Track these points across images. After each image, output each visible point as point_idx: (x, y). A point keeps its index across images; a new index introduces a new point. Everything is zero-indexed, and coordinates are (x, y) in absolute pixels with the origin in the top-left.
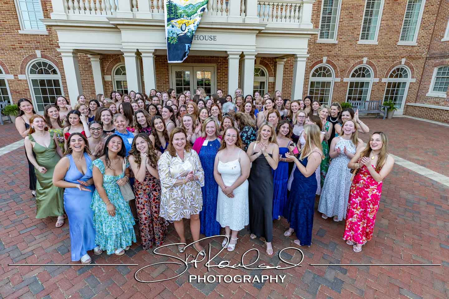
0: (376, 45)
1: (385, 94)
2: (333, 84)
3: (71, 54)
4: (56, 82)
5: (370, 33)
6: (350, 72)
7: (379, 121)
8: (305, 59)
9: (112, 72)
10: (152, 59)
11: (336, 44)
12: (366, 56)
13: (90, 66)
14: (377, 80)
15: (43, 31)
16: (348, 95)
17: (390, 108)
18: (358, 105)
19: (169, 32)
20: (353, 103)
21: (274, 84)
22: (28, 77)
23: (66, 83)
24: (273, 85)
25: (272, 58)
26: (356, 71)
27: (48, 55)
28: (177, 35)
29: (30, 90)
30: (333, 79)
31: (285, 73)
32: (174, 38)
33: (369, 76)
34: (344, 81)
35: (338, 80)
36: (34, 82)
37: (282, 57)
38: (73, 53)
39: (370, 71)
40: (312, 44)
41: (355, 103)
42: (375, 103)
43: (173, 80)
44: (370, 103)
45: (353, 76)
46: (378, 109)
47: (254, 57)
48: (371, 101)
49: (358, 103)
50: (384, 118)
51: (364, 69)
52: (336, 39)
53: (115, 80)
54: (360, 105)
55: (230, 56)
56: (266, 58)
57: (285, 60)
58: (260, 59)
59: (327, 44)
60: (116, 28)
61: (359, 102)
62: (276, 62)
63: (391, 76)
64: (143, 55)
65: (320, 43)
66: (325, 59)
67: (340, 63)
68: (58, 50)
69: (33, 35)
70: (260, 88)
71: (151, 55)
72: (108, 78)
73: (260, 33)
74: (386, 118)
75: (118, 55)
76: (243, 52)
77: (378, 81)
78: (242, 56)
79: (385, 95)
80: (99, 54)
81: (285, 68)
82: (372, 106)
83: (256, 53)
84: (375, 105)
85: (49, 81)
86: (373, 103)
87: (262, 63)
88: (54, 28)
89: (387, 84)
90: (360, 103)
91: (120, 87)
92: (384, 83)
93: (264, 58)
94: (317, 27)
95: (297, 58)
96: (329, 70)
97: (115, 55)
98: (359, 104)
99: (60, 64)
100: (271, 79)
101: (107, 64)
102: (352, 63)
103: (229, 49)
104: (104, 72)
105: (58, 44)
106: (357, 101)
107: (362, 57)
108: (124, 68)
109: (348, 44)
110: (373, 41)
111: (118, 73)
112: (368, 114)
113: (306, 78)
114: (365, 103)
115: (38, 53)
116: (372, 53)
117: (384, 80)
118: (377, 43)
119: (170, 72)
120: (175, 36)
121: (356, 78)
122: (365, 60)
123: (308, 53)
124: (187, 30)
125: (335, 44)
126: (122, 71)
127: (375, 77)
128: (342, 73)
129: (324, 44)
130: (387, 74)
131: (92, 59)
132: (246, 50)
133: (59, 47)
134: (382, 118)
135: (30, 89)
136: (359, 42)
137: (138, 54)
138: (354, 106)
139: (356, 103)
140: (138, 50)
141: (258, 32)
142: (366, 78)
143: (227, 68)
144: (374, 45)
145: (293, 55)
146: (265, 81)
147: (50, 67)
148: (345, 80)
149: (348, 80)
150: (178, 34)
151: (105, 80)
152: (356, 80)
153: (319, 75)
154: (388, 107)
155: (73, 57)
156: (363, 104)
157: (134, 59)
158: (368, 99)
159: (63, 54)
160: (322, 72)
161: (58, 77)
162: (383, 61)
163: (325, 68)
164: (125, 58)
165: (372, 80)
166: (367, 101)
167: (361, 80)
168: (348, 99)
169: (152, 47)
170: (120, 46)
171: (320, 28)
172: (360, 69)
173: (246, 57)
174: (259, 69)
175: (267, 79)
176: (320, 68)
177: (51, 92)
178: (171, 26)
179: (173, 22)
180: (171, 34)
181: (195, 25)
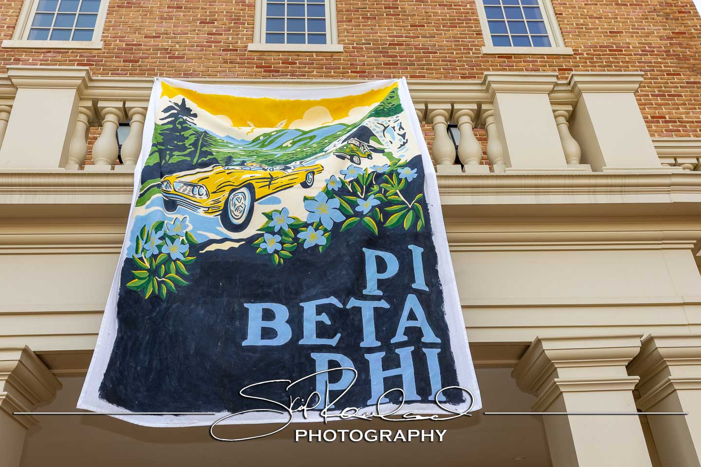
19: (142, 234)
28: (194, 248)
32: (169, 259)
120: (178, 250)
124: (258, 222)
150: (198, 240)
178: (158, 196)
179: (177, 182)
180: (155, 239)
181: (311, 192)
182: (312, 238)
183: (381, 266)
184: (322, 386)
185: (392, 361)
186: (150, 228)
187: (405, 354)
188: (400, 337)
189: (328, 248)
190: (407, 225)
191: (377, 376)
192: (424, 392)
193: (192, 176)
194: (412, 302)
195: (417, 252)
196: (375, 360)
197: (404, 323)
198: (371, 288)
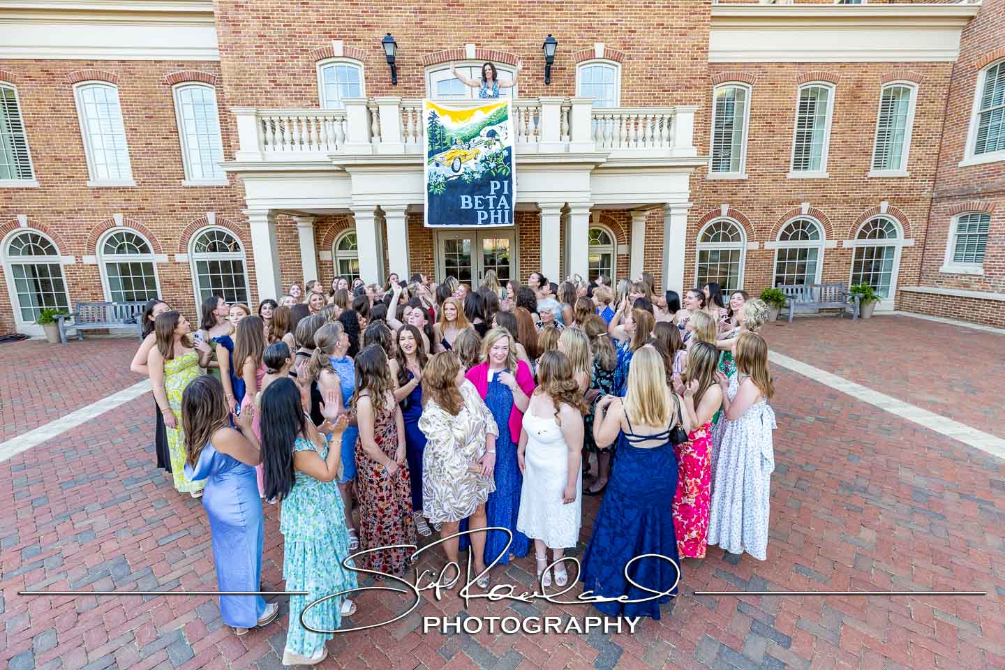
0: (825, 179)
1: (852, 269)
2: (745, 255)
3: (266, 218)
4: (237, 265)
5: (811, 157)
6: (777, 229)
7: (843, 324)
8: (686, 211)
9: (334, 244)
10: (403, 221)
11: (746, 180)
12: (808, 200)
13: (297, 237)
14: (833, 244)
15: (222, 179)
16: (777, 273)
17: (866, 297)
18: (797, 292)
19: (430, 174)
20: (787, 290)
21: (628, 257)
22: (193, 257)
23: (254, 266)
24: (626, 260)
25: (624, 211)
26: (789, 229)
27: (227, 219)
28: (446, 179)
29: (193, 280)
30: (743, 246)
31: (647, 237)
32: (440, 184)
33: (816, 236)
34: (766, 248)
35: (755, 246)
36: (201, 265)
37: (642, 208)
38: (269, 216)
39: (817, 226)
40: (699, 183)
41: (792, 290)
42: (833, 288)
43: (441, 255)
44: (823, 289)
45: (784, 237)
46: (840, 300)
47: (587, 211)
48: (825, 284)
49: (797, 290)
50: (855, 318)
51: (805, 224)
52: (744, 172)
53: (338, 259)
54: (802, 292)
55: (544, 212)
56: (611, 211)
57: (648, 213)
58: (600, 213)
59: (728, 181)
60: (342, 171)
61: (799, 287)
62: (630, 218)
63: (862, 236)
64: (388, 214)
65: (715, 181)
66: (725, 208)
67: (755, 215)
68: (245, 211)
69: (205, 187)
70: (603, 266)
71: (402, 214)
72: (326, 256)
73: (597, 168)
74: (860, 317)
75: (345, 216)
76: (566, 203)
77: (835, 247)
78: (566, 210)
79: (851, 273)
80: (312, 215)
81: (649, 228)
82: (828, 294)
83: (592, 205)
84: (833, 291)
85: (226, 264)
86: (828, 289)
87: (604, 219)
88: (239, 175)
89: (854, 250)
90: (802, 290)
91: (345, 269)
92: (848, 249)
93: (607, 211)
94: (705, 152)
95: (670, 209)
96: (735, 229)
97: (339, 215)
98: (799, 291)
99: (245, 233)
100: (623, 249)
101: (325, 233)
102: (779, 214)
103: (542, 200)
104: (318, 246)
105: (244, 201)
106: (795, 286)
107: (799, 202)
108: (353, 238)
109: (769, 178)
110: (819, 171)
111: (343, 246)
112: (821, 310)
113: (690, 245)
114: (811, 289)
115: (211, 216)
116: (818, 194)
117: (847, 244)
118: (827, 175)
119: (435, 243)
120: (442, 180)
121: (789, 241)
122: (805, 207)
123: (690, 200)
124: (462, 170)
125: (743, 180)
126: (349, 243)
127: (829, 237)
128: (761, 232)
129: (721, 181)
130: (853, 232)
131: (299, 224)
132: (572, 200)
133: (246, 206)
134: (850, 317)
135: (193, 277)
136: (789, 176)
137: (380, 214)
138: (790, 294)
139: (794, 290)
140: (379, 206)
141: (593, 167)
142: (809, 241)
143: (538, 231)
144: (821, 179)
145: (662, 206)
146: (612, 253)
147: (229, 239)
148: (768, 245)
149: (776, 245)
150: (447, 177)
151: (321, 259)
152: (790, 244)
153: (716, 239)
154: (861, 295)
155: (269, 222)
156: (809, 290)
157: (372, 222)
158: (818, 281)
159: (251, 218)
160: (722, 232)
161: (240, 256)
162: (842, 208)
163: (726, 225)
164: (357, 222)
165: (822, 244)
166: (817, 286)
167: (799, 244)
168: (777, 282)
169: (405, 201)
170: (349, 201)
171: (711, 153)
172: (797, 224)
173: (573, 211)
174: (600, 231)
175: (615, 249)
176: (717, 225)
177: (228, 281)
178: (434, 163)
179: (438, 157)
180: (435, 177)
181: (477, 161)
182: (477, 176)
183: (496, 185)
184: (480, 219)
185: (496, 213)
186: (433, 173)
187: (500, 212)
188: (499, 207)
189: (481, 179)
190: (504, 173)
191: (493, 217)
192: (503, 221)
193: (442, 154)
194: (503, 198)
195: (506, 182)
196: (492, 212)
197: (500, 204)
198: (493, 192)
